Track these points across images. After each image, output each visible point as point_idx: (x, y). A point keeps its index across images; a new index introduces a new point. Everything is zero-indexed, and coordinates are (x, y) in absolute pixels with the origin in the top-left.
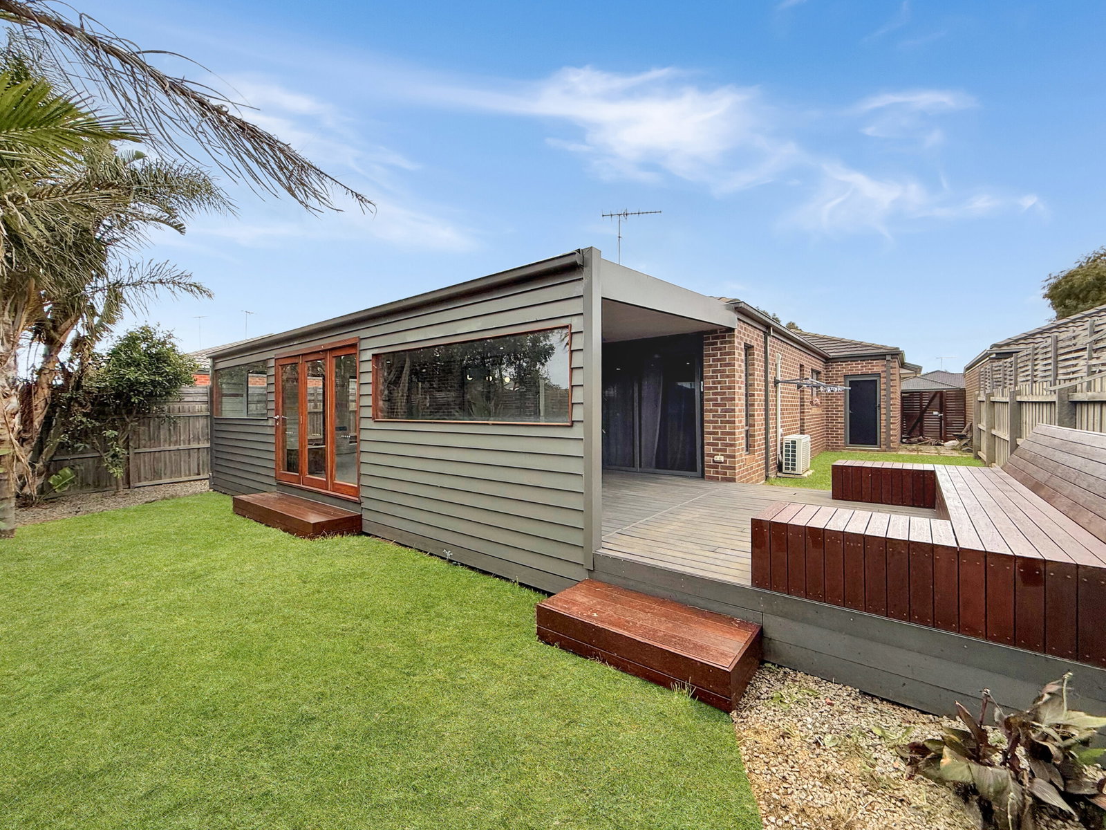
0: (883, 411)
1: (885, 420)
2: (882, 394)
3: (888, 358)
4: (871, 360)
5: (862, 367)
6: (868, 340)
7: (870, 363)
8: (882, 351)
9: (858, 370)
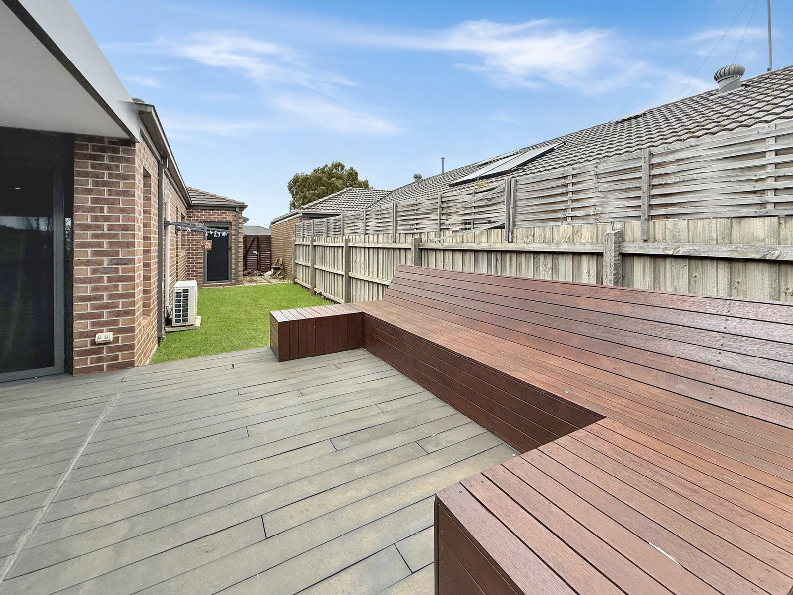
0: (233, 252)
1: (235, 259)
2: (232, 238)
3: (238, 210)
4: (225, 210)
5: (218, 215)
6: (220, 194)
7: (224, 213)
8: (233, 204)
9: (215, 217)
